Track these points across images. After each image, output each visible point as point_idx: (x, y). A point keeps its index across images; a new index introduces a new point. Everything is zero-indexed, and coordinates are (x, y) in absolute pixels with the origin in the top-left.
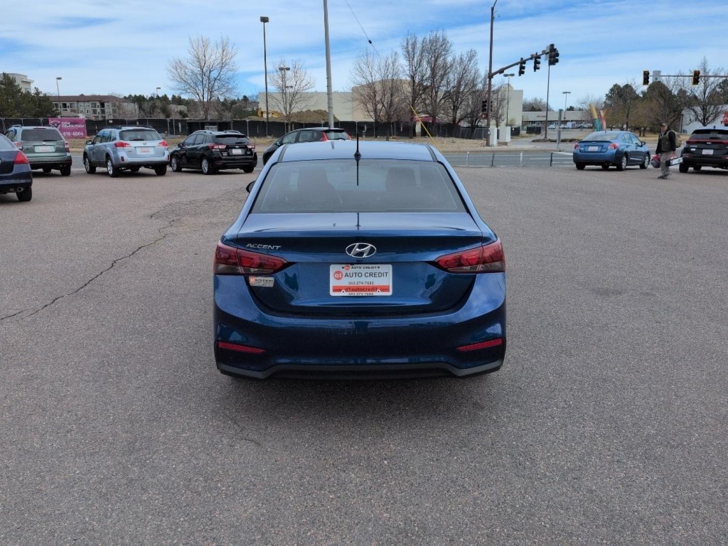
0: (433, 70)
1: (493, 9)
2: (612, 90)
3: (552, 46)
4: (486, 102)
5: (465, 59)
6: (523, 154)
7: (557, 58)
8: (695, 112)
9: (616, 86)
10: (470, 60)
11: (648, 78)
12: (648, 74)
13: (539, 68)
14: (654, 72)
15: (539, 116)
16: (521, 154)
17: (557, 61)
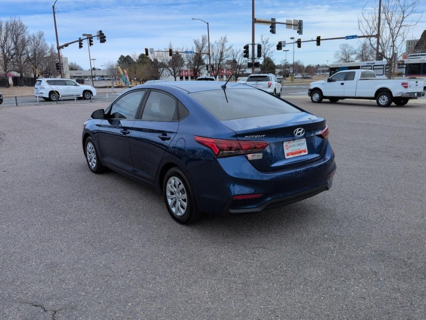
0: (15, 43)
1: (53, 7)
2: (120, 58)
3: (101, 31)
4: (58, 64)
5: (36, 37)
6: (108, 94)
7: (105, 39)
8: (170, 70)
9: (122, 56)
10: (40, 37)
11: (148, 52)
12: (148, 50)
13: (92, 44)
14: (150, 49)
15: (77, 73)
16: (107, 94)
17: (105, 41)
